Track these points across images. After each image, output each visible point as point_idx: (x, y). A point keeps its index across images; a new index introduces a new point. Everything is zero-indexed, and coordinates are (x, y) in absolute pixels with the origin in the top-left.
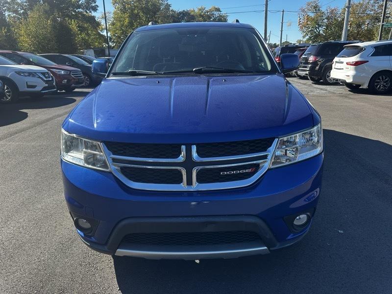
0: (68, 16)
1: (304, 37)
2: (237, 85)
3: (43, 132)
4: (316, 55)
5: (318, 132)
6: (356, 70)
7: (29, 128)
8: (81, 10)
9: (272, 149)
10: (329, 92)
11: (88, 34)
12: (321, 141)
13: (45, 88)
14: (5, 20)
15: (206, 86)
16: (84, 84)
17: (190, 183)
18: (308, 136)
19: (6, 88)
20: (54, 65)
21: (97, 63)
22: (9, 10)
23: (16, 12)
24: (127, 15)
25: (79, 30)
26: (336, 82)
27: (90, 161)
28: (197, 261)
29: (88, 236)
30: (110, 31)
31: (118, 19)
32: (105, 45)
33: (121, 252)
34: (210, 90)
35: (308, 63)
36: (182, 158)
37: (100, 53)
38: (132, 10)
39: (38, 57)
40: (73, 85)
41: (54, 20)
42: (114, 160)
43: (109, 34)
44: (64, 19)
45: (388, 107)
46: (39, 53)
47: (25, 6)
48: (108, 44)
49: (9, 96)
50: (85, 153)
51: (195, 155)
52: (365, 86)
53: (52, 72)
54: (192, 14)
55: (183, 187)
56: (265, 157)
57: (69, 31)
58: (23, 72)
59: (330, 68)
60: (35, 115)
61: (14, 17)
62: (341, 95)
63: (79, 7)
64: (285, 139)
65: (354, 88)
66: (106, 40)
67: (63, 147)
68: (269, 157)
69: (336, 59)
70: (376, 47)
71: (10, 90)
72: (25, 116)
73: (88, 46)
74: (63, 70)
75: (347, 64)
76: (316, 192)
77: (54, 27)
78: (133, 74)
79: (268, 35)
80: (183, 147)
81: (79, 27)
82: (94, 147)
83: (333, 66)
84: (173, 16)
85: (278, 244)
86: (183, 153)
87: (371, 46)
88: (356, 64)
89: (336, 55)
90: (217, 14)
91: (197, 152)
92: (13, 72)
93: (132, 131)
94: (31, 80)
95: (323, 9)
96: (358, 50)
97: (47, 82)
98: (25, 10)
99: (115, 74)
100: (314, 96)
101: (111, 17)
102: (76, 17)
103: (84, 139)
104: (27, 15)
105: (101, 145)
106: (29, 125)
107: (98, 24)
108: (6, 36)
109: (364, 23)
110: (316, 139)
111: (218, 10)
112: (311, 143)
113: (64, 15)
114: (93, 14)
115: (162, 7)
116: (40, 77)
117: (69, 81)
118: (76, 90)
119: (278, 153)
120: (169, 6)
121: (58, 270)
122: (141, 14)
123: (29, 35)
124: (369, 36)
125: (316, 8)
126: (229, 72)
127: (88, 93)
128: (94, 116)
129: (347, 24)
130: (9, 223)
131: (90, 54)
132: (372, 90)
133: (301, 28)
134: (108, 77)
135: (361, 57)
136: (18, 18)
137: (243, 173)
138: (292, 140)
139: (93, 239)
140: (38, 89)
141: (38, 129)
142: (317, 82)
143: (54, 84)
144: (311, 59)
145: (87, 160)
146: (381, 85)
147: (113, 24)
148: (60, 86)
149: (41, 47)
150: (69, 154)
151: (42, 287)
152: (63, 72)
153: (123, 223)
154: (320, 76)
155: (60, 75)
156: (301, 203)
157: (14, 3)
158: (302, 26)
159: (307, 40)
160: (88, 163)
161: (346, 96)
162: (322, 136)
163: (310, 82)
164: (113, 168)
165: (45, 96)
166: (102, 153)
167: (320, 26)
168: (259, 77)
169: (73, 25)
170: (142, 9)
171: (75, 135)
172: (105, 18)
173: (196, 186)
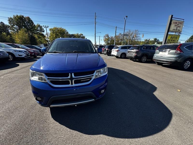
0: (34, 33)
1: (105, 43)
2: (85, 56)
3: (25, 71)
4: (108, 48)
5: (106, 69)
6: (117, 52)
7: (20, 69)
8: (38, 31)
9: (95, 73)
10: (111, 58)
11: (41, 39)
12: (107, 71)
13: (25, 56)
14: (9, 33)
15: (77, 56)
16: (40, 55)
17: (72, 84)
18: (104, 70)
19: (10, 56)
20: (29, 49)
21: (43, 49)
22: (11, 29)
23: (14, 30)
24: (54, 34)
25: (38, 38)
26: (113, 56)
27: (40, 79)
28: (76, 106)
29: (41, 103)
30: (49, 38)
31: (51, 35)
32: (47, 43)
33: (52, 106)
34: (78, 57)
35: (106, 50)
36: (69, 77)
37: (46, 45)
38: (56, 33)
39: (23, 46)
40: (36, 55)
41: (29, 34)
42: (48, 79)
43: (49, 40)
44: (32, 34)
45: (124, 62)
46: (23, 44)
47: (17, 28)
48: (48, 43)
49: (12, 59)
50: (38, 77)
51: (73, 76)
52: (119, 57)
53: (28, 51)
54: (75, 35)
55: (70, 85)
56: (93, 76)
57: (34, 38)
58: (17, 51)
59: (111, 52)
60: (22, 65)
61: (13, 32)
62: (114, 59)
63: (38, 30)
64: (98, 70)
65: (117, 57)
66: (48, 41)
67: (30, 75)
68: (94, 76)
69: (113, 50)
70: (122, 47)
71: (12, 57)
72: (18, 65)
73: (42, 43)
74: (32, 50)
75: (115, 51)
76: (106, 84)
77: (29, 36)
78: (55, 52)
79: (96, 42)
80: (70, 74)
81: (38, 37)
82: (41, 75)
83: (112, 51)
84: (69, 35)
85: (97, 98)
86: (70, 76)
87: (121, 47)
88: (117, 51)
89: (112, 49)
90: (82, 36)
91: (74, 75)
92: (13, 51)
93: (53, 70)
94: (20, 54)
95: (110, 37)
96: (118, 47)
97: (26, 54)
98: (17, 30)
99: (49, 52)
100: (107, 59)
101: (49, 34)
102: (37, 33)
103: (38, 73)
104: (18, 32)
105: (44, 74)
106: (20, 68)
107: (45, 36)
108: (10, 38)
109: (119, 41)
110: (106, 71)
111: (82, 35)
112: (105, 71)
113: (32, 33)
114: (43, 33)
115: (66, 33)
116: (23, 52)
117: (35, 54)
118: (37, 57)
119: (97, 74)
120: (68, 32)
121: (31, 114)
122: (59, 34)
123: (19, 38)
124: (120, 44)
125: (108, 36)
126: (84, 52)
127: (40, 58)
128: (41, 65)
129: (115, 41)
130: (11, 101)
131: (42, 45)
132: (121, 58)
133: (104, 41)
134: (47, 53)
135: (118, 49)
136: (15, 32)
137: (87, 80)
138: (100, 71)
139: (42, 103)
140: (23, 56)
141: (23, 69)
142: (108, 55)
143: (29, 55)
144: (107, 49)
145: (39, 79)
146: (123, 57)
147: (50, 37)
148: (31, 55)
149: (24, 42)
150: (33, 77)
151: (24, 121)
152: (32, 51)
153: (52, 97)
154: (109, 54)
155: (31, 52)
156: (102, 87)
157: (13, 27)
158: (105, 41)
159: (106, 44)
160: (40, 80)
161: (115, 59)
162: (107, 69)
163: (107, 55)
164: (48, 81)
165: (26, 59)
166: (44, 77)
167: (109, 41)
168: (92, 54)
169: (36, 36)
170: (59, 33)
171: (34, 72)
172: (47, 35)
173: (74, 85)
